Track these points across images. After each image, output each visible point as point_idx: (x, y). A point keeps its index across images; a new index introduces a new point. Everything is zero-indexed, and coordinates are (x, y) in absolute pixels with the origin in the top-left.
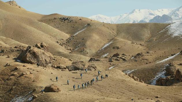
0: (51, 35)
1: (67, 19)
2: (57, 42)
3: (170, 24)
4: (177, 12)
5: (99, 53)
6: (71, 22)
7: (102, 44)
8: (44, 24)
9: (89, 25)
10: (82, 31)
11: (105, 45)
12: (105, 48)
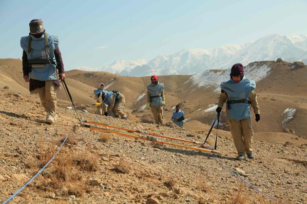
0: (82, 90)
1: (92, 74)
2: (91, 97)
3: (192, 76)
4: (154, 62)
5: (136, 105)
6: (96, 77)
7: (136, 97)
8: (73, 80)
9: (115, 79)
10: (110, 85)
11: (138, 97)
12: (140, 100)
